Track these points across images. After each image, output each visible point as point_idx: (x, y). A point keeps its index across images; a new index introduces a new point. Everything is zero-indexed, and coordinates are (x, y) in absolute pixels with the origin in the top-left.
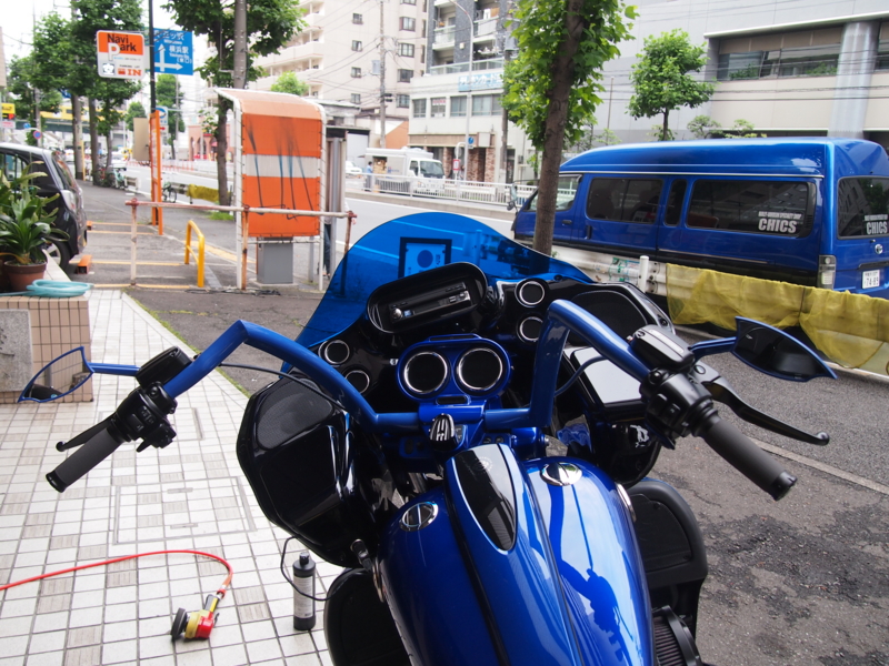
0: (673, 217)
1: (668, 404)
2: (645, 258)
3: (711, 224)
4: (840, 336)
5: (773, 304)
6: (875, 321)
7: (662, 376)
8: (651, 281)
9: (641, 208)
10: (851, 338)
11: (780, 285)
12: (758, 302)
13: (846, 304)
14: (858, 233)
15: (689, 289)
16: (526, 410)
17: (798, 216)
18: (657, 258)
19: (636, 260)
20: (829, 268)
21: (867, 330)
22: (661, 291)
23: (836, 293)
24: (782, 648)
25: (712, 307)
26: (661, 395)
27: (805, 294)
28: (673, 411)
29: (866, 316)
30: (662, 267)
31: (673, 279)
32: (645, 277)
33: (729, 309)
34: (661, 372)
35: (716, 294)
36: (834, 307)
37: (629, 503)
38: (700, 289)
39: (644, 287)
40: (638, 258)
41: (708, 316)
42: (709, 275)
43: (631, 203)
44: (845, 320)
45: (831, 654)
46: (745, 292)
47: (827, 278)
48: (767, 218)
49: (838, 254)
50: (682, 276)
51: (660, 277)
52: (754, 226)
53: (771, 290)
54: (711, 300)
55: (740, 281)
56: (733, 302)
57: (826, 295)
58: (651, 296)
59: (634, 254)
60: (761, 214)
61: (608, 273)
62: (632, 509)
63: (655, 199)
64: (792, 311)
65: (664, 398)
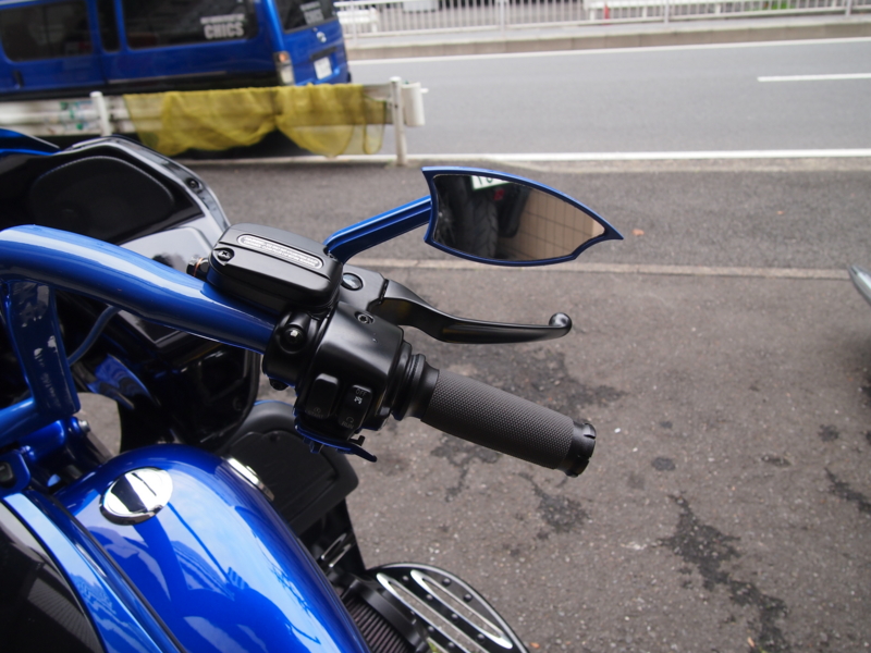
0: (111, 41)
1: (345, 388)
2: (96, 95)
3: (152, 42)
4: (317, 129)
5: (246, 114)
6: (340, 108)
7: (304, 330)
8: (113, 120)
9: (70, 38)
10: (327, 129)
11: (247, 92)
12: (233, 115)
13: (313, 97)
14: (298, 25)
15: (157, 118)
16: (28, 404)
17: (241, 17)
18: (111, 92)
19: (86, 100)
20: (286, 65)
21: (337, 118)
22: (128, 128)
23: (299, 88)
24: (399, 461)
25: (188, 132)
26: (322, 377)
27: (273, 96)
28: (359, 400)
29: (332, 104)
30: (120, 101)
31: (137, 112)
32: (105, 116)
33: (205, 130)
34: (298, 322)
35: (187, 118)
36: (303, 103)
37: (255, 480)
38: (169, 116)
39: (107, 129)
40: (88, 96)
41: (188, 142)
42: (174, 100)
43: (56, 36)
44: (316, 113)
45: (438, 444)
46: (216, 108)
47: (287, 75)
48: (211, 24)
49: (289, 49)
50: (145, 106)
51: (121, 113)
52: (200, 36)
53: (240, 99)
54: (184, 124)
55: (207, 97)
56: (207, 121)
57: (291, 92)
58: (118, 135)
59: (83, 94)
60: (204, 21)
61: (60, 123)
62: (262, 486)
63: (83, 25)
64: (266, 117)
65: (333, 380)
